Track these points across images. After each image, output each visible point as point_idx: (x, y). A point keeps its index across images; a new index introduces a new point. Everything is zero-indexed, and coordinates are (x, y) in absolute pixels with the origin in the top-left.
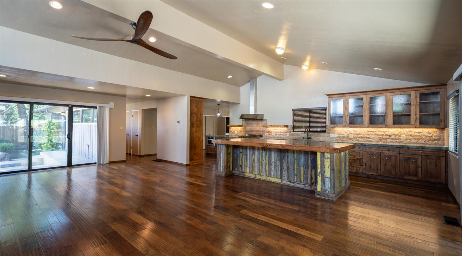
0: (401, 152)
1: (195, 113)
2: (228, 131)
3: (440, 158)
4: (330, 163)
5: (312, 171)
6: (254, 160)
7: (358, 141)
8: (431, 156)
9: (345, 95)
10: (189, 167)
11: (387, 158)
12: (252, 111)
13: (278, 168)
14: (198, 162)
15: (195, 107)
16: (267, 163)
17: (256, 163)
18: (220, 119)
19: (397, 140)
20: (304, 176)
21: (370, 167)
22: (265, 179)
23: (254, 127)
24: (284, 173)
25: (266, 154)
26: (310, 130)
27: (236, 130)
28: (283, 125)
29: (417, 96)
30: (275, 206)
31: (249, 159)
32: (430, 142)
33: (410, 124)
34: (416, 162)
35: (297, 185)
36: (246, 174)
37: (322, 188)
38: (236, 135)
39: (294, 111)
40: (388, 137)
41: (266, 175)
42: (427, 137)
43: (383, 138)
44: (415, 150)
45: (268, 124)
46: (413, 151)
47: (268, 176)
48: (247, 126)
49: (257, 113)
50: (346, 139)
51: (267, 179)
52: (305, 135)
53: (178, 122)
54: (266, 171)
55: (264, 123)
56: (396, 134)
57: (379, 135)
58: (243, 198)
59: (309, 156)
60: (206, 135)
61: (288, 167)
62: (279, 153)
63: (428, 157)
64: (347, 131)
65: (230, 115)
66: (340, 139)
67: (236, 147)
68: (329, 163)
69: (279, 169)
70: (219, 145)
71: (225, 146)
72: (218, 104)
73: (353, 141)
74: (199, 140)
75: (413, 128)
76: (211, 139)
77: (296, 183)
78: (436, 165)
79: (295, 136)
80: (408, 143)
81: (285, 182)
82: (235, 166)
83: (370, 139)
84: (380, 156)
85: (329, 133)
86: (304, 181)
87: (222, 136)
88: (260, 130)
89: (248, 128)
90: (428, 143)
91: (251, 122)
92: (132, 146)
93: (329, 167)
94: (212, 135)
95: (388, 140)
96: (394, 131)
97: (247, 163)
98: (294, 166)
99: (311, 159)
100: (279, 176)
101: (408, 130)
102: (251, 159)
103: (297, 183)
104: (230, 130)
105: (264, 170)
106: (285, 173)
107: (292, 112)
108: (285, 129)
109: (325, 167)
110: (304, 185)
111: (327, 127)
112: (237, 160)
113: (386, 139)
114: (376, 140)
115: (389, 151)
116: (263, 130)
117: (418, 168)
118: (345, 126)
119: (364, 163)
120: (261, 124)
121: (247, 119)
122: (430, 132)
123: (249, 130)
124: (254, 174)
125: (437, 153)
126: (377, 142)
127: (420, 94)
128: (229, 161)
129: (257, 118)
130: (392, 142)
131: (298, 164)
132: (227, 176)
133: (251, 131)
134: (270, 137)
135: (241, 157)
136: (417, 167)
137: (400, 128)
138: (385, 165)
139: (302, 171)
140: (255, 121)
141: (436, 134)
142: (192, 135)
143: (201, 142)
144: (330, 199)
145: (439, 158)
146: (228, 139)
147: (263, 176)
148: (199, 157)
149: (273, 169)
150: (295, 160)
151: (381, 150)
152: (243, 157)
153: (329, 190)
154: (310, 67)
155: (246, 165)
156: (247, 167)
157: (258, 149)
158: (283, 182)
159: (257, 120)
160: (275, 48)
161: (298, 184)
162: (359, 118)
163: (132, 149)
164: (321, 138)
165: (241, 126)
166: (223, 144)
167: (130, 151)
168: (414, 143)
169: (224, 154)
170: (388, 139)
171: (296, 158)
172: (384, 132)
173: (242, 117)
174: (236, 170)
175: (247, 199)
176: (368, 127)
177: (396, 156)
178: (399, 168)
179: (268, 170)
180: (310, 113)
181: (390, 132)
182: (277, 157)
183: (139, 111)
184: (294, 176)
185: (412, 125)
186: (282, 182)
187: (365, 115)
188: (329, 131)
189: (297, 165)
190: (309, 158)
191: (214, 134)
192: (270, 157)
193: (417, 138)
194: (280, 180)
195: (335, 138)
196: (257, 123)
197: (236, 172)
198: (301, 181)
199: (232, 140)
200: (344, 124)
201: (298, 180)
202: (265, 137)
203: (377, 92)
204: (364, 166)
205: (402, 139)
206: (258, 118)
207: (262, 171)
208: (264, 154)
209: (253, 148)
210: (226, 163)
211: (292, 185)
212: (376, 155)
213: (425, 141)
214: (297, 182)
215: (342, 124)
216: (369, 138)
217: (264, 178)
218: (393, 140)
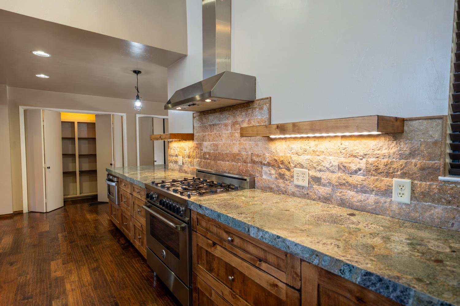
23: (224, 141)
27: (180, 152)
48: (203, 139)
55: (258, 117)
88: (243, 153)
91: (215, 122)
104: (169, 151)
116: (253, 154)
123: (209, 154)
133: (216, 157)
140: (226, 115)
159: (232, 109)
165: (191, 137)
196: (234, 125)
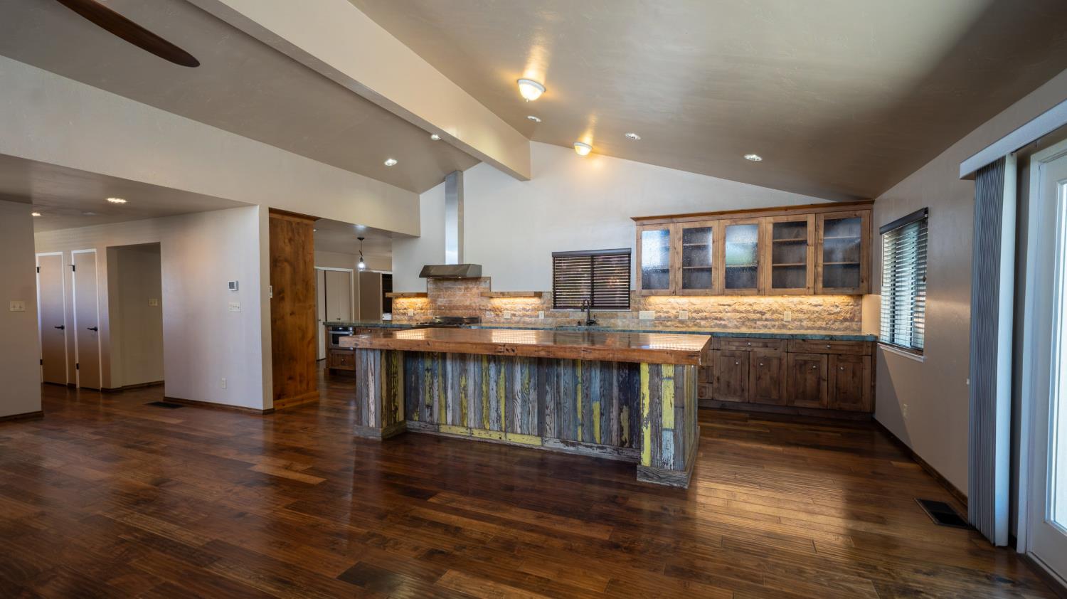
0: (790, 349)
1: (286, 260)
2: (388, 308)
3: (862, 359)
4: (675, 391)
5: (621, 410)
6: (465, 389)
7: (699, 327)
8: (846, 355)
9: (674, 220)
10: (270, 419)
11: (761, 364)
12: (452, 258)
13: (533, 407)
14: (302, 400)
15: (287, 241)
16: (503, 395)
17: (473, 395)
18: (366, 277)
19: (777, 323)
20: (601, 426)
21: (728, 385)
22: (497, 438)
23: (457, 298)
24: (548, 419)
25: (499, 372)
26: (593, 304)
27: (410, 306)
28: (531, 292)
29: (818, 226)
30: (544, 537)
31: (453, 388)
32: (837, 325)
33: (805, 287)
34: (818, 369)
35: (583, 450)
36: (444, 429)
37: (653, 458)
38: (411, 318)
39: (557, 257)
40: (758, 315)
41: (501, 428)
42: (830, 314)
43: (749, 319)
44: (816, 344)
45: (493, 290)
46: (812, 346)
47: (506, 432)
48: (439, 296)
49: (467, 261)
50: (673, 323)
51: (503, 438)
52: (581, 315)
53: (231, 285)
54: (500, 417)
55: (483, 286)
56: (774, 309)
57: (741, 312)
58: (441, 516)
59: (615, 372)
60: (329, 320)
61: (558, 404)
62: (535, 369)
63: (840, 357)
64: (675, 305)
65: (394, 268)
66: (661, 323)
67: (412, 355)
68: (672, 392)
69: (536, 410)
70: (364, 352)
71: (381, 354)
72: (361, 239)
73: (688, 326)
74: (303, 337)
75: (810, 295)
76: (341, 331)
77: (580, 444)
78: (854, 374)
79: (558, 319)
80: (796, 328)
81: (553, 444)
82: (411, 407)
83: (723, 322)
84: (749, 359)
85: (638, 310)
86: (601, 438)
87: (373, 322)
88: (474, 305)
89: (442, 301)
90: (833, 326)
91: (450, 286)
92: (77, 362)
93: (673, 400)
94: (344, 319)
95: (758, 322)
96: (771, 302)
97: (446, 398)
98: (575, 400)
99: (618, 381)
100: (536, 430)
101: (796, 299)
102: (456, 387)
103: (585, 444)
104: (394, 306)
105: (493, 415)
106: (551, 421)
107: (551, 259)
108: (535, 301)
109: (660, 403)
110: (602, 448)
111: (632, 296)
112: (417, 390)
113: (755, 321)
114: (736, 323)
115: (767, 347)
116: (480, 305)
117: (822, 381)
118: (674, 293)
119: (716, 378)
120: (475, 289)
121: (438, 276)
122: (837, 304)
123: (444, 306)
124: (467, 428)
125: (856, 348)
126: (736, 327)
127: (825, 221)
128: (395, 395)
129: (464, 275)
130: (765, 326)
131: (587, 396)
132: (388, 439)
133: (451, 308)
134: (499, 323)
135: (427, 383)
136: (819, 380)
137: (782, 295)
138: (759, 378)
139: (597, 412)
140: (460, 282)
141: (846, 308)
142: (279, 323)
143: (309, 343)
144: (675, 485)
145: (860, 358)
146: (389, 330)
147: (493, 430)
148: (304, 386)
149: (518, 410)
150: (576, 386)
151: (750, 346)
152: (435, 381)
153: (672, 461)
154: (596, 148)
155: (443, 403)
156: (446, 409)
157: (478, 358)
158: (546, 444)
159: (465, 279)
160: (518, 81)
161: (587, 446)
162: (705, 275)
163: (78, 372)
164: (619, 321)
165: (424, 295)
166: (374, 350)
167: (73, 375)
168: (808, 328)
169: (377, 376)
170: (759, 320)
171: (580, 379)
172: (750, 305)
173: (426, 272)
174: (416, 418)
175: (455, 520)
176: (723, 294)
177: (780, 359)
178: (785, 385)
179: (505, 412)
180: (593, 262)
181: (762, 306)
182: (530, 378)
183: (98, 252)
184: (576, 426)
185: (809, 288)
186: (542, 446)
187: (716, 268)
188: (636, 306)
189: (582, 398)
190: (615, 378)
191: (351, 318)
192: (510, 379)
193: (812, 317)
194: (539, 439)
195: (649, 320)
196: (466, 289)
197: (414, 424)
198: (593, 440)
199: (401, 335)
200: (672, 289)
201: (587, 437)
202: (486, 323)
203: (740, 214)
204: (715, 384)
205: (785, 319)
206: (469, 274)
207: (488, 417)
208: (493, 372)
209: (462, 357)
210: (384, 404)
211: (569, 451)
212: (740, 357)
213: (827, 324)
214: (583, 441)
215: (668, 288)
216: (721, 319)
217: (495, 436)
218: (768, 323)
